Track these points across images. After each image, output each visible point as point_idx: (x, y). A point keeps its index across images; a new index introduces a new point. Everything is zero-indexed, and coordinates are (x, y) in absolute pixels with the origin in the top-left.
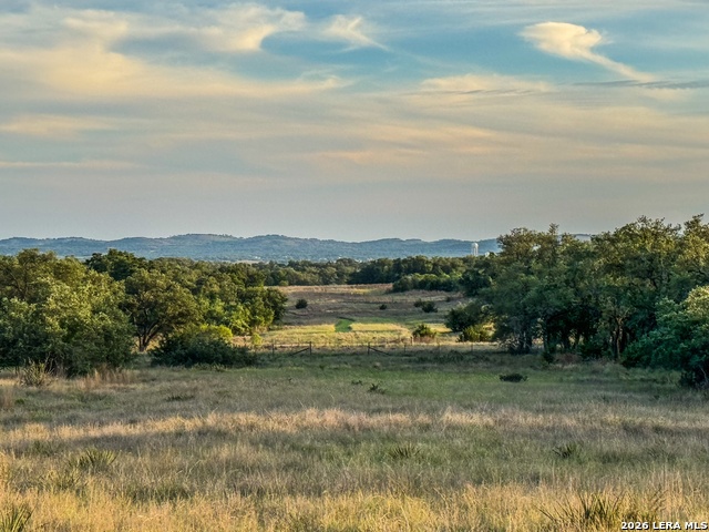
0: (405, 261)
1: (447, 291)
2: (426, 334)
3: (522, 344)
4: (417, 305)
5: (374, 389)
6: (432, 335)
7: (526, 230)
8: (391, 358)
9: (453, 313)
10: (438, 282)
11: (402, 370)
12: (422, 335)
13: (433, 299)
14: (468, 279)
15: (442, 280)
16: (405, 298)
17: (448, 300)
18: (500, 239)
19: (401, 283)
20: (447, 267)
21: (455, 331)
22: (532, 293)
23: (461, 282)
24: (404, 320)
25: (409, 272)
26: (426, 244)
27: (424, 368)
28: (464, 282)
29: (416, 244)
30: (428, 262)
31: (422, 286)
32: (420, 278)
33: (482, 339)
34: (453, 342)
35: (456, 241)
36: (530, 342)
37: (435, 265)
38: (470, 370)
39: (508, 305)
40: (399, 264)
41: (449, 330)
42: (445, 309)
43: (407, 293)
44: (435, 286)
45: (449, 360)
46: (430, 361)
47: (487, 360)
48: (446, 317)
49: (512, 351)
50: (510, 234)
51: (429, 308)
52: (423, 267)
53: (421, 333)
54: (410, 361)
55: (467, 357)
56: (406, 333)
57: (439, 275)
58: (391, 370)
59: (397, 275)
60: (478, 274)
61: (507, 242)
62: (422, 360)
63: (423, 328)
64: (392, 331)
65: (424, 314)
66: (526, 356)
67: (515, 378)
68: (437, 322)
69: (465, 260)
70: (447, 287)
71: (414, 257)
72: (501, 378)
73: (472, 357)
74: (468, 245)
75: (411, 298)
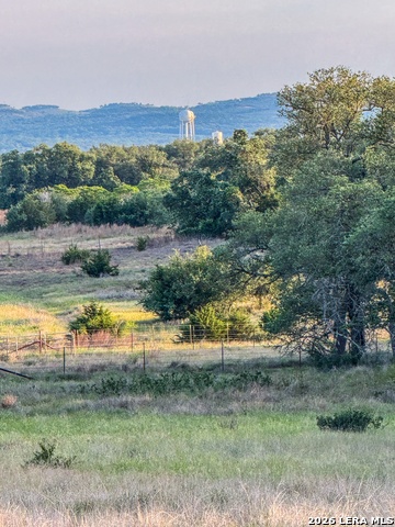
0: (29, 157)
1: (134, 224)
2: (102, 326)
3: (342, 341)
4: (68, 259)
5: (44, 456)
6: (115, 329)
7: (344, 73)
8: (38, 384)
9: (160, 275)
10: (113, 203)
11: (69, 411)
12: (91, 330)
13: (104, 244)
14: (184, 195)
15: (122, 200)
16: (36, 243)
17: (141, 246)
18: (284, 97)
19: (25, 209)
20: (131, 169)
21: (166, 318)
22: (369, 221)
23: (168, 202)
24: (40, 296)
25: (39, 181)
26: (69, 117)
27: (124, 406)
28: (177, 202)
29: (45, 116)
30: (82, 158)
31: (74, 214)
32: (71, 196)
33: (234, 334)
34: (166, 344)
35: (142, 108)
36: (360, 339)
37: (100, 164)
38: (234, 406)
39: (306, 251)
40: (15, 165)
41: (151, 316)
42: (138, 268)
43: (41, 231)
44: (107, 215)
45: (177, 386)
46: (132, 389)
47: (267, 382)
48: (143, 285)
49: (319, 361)
50: (306, 82)
51: (99, 267)
52: (72, 169)
53: (89, 325)
54: (82, 391)
55: (220, 378)
56: (53, 326)
57: (111, 187)
58: (46, 413)
59: (11, 190)
60: (209, 183)
61: (299, 102)
62: (112, 387)
63: (92, 312)
64: (18, 323)
65: (88, 281)
66: (353, 371)
67: (353, 422)
68: (120, 298)
69: (171, 152)
70: (136, 215)
71: (50, 146)
72: (322, 423)
73: (229, 377)
74: (170, 116)
75: (53, 242)
